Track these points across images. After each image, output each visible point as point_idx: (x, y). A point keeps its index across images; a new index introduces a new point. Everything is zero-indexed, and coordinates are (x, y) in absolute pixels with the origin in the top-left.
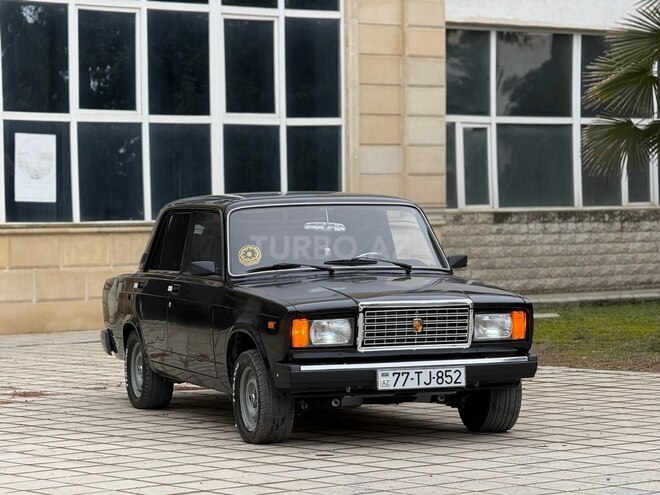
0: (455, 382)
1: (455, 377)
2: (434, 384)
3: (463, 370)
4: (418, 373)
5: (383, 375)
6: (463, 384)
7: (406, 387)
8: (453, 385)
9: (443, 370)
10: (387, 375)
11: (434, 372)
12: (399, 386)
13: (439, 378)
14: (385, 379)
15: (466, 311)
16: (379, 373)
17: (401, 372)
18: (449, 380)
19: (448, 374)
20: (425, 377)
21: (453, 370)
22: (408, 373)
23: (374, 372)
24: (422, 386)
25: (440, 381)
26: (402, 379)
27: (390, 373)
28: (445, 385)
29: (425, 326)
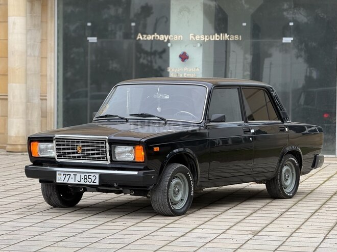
0: (93, 182)
1: (93, 179)
2: (82, 182)
3: (97, 176)
4: (75, 175)
5: (59, 174)
6: (97, 183)
7: (69, 182)
8: (92, 183)
9: (87, 175)
11: (83, 175)
12: (66, 181)
13: (85, 179)
14: (60, 176)
15: (103, 143)
16: (57, 173)
17: (67, 173)
18: (90, 180)
19: (90, 177)
20: (78, 178)
21: (93, 175)
22: (70, 175)
23: (55, 172)
24: (77, 182)
25: (86, 180)
26: (67, 177)
27: (62, 173)
28: (88, 183)
29: (84, 150)
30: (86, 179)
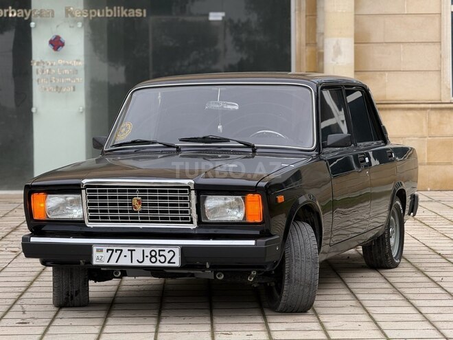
0: (169, 262)
1: (169, 256)
2: (147, 263)
3: (177, 251)
4: (132, 251)
5: (98, 250)
6: (177, 264)
7: (119, 263)
8: (166, 264)
9: (157, 249)
10: (102, 251)
11: (147, 251)
12: (113, 262)
13: (152, 256)
14: (99, 254)
15: (186, 192)
16: (95, 249)
17: (115, 248)
18: (162, 259)
19: (161, 253)
20: (138, 255)
21: (167, 249)
22: (121, 250)
23: (90, 247)
24: (135, 263)
25: (153, 259)
26: (115, 255)
27: (105, 249)
28: (158, 264)
29: (146, 205)
30: (155, 256)
